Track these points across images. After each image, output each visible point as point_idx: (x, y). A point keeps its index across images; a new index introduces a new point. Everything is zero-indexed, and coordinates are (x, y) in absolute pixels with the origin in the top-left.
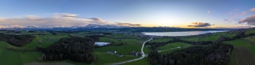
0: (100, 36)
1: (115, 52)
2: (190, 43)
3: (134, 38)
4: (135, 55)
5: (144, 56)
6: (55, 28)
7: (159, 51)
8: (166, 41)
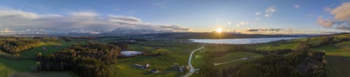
0: (131, 43)
1: (148, 65)
2: (259, 52)
3: (178, 46)
4: (179, 70)
5: (192, 70)
6: (71, 34)
7: (216, 64)
8: (223, 50)
